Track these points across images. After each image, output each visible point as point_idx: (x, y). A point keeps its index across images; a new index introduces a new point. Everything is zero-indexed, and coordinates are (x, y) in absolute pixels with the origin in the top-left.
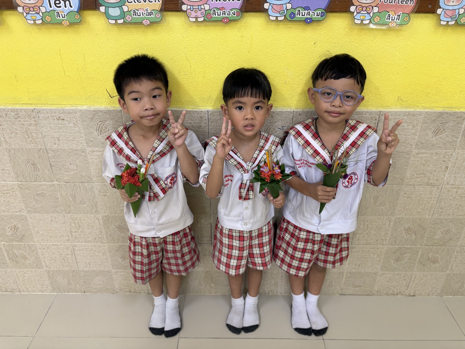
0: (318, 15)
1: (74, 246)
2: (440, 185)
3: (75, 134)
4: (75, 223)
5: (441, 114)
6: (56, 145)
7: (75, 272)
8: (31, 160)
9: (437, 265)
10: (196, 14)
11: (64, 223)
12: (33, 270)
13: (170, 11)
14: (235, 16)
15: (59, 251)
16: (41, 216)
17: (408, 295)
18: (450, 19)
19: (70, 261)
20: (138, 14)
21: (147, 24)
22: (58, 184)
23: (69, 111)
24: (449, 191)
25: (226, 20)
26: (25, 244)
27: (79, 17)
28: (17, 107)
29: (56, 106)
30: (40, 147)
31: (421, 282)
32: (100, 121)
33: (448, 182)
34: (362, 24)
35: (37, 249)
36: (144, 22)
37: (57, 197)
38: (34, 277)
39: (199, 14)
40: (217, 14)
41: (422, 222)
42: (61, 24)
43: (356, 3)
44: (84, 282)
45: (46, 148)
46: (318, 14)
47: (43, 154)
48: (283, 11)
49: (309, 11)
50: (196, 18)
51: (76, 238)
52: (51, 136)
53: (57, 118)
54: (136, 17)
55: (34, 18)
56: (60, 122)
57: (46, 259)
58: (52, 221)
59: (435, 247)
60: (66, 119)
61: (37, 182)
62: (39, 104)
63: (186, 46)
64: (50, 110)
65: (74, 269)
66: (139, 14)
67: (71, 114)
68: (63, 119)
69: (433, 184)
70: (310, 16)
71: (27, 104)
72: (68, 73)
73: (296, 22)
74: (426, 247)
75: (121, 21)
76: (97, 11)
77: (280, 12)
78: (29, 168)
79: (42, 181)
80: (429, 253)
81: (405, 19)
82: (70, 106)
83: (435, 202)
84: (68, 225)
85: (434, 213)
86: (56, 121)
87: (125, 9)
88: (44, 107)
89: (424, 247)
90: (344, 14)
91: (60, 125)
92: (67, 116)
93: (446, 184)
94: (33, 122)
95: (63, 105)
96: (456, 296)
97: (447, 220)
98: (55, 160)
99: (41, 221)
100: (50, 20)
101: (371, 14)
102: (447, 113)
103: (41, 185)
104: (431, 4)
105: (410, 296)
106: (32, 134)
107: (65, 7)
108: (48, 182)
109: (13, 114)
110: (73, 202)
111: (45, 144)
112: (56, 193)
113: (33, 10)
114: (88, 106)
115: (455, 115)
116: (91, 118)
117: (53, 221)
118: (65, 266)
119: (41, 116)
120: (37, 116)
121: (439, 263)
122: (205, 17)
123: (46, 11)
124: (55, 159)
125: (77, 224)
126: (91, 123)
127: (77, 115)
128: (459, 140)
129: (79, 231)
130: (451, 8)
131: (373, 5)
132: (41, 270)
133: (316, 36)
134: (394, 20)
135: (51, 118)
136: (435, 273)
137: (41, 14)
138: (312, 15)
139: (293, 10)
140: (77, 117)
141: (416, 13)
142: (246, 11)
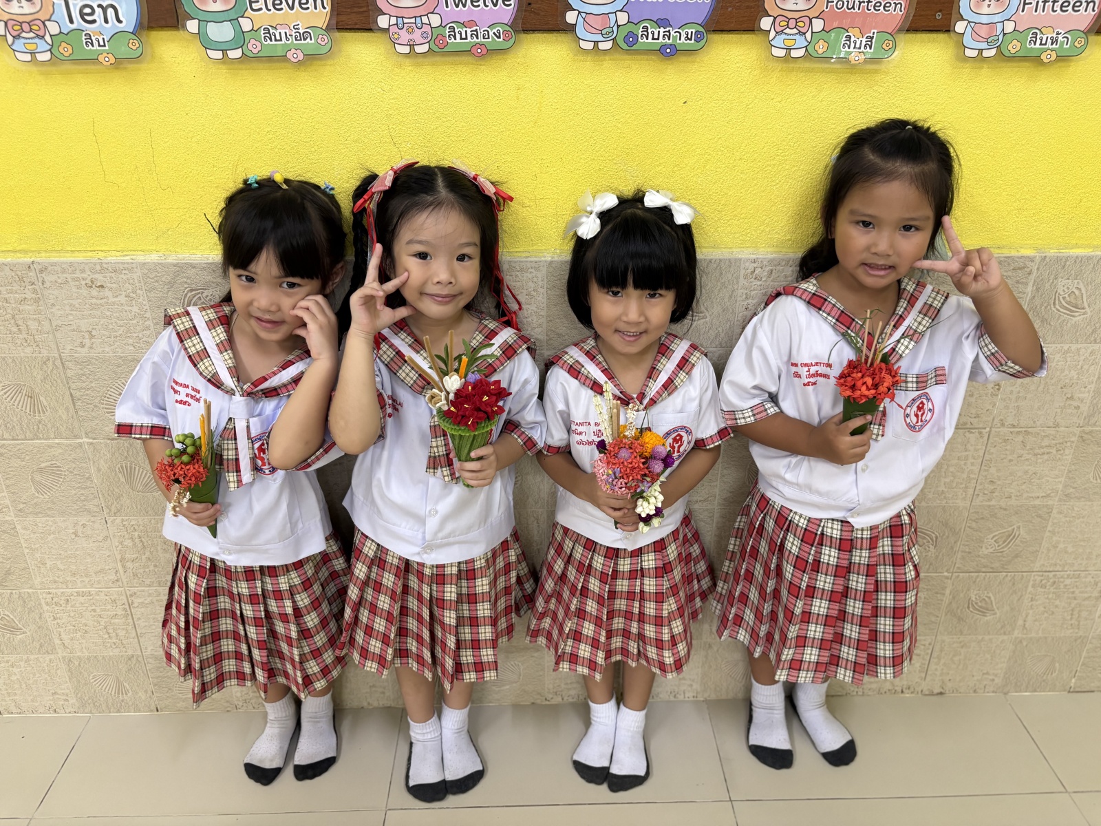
0: (688, 39)
1: (131, 596)
2: (985, 428)
3: (131, 322)
4: (132, 538)
6: (86, 349)
7: (134, 660)
8: (25, 385)
9: (989, 618)
10: (411, 37)
11: (105, 539)
12: (32, 657)
13: (350, 29)
14: (501, 40)
15: (94, 608)
16: (51, 523)
17: (927, 693)
18: (984, 45)
19: (122, 633)
20: (275, 36)
21: (296, 60)
22: (91, 444)
23: (117, 265)
24: (1005, 441)
25: (479, 51)
26: (11, 593)
27: (137, 45)
29: (84, 254)
30: (45, 353)
31: (956, 659)
32: (192, 290)
33: (1002, 420)
34: (787, 58)
35: (40, 604)
36: (289, 55)
37: (87, 475)
38: (34, 675)
39: (417, 36)
40: (458, 36)
41: (950, 515)
42: (95, 61)
43: (773, 11)
44: (155, 685)
45: (60, 355)
46: (689, 37)
47: (55, 372)
48: (610, 30)
49: (667, 29)
50: (412, 46)
51: (135, 575)
52: (72, 328)
53: (86, 284)
54: (271, 43)
55: (32, 47)
56: (94, 292)
57: (62, 630)
58: (76, 534)
59: (984, 574)
60: (108, 285)
61: (40, 439)
62: (46, 251)
63: (391, 112)
64: (71, 264)
65: (130, 652)
66: (278, 38)
67: (121, 273)
68: (102, 286)
69: (968, 426)
70: (671, 41)
71: (15, 252)
72: (112, 177)
73: (641, 54)
74: (961, 574)
75: (236, 54)
76: (181, 32)
77: (604, 32)
78: (20, 407)
79: (52, 436)
80: (968, 590)
81: (884, 46)
82: (118, 254)
83: (976, 469)
84: (117, 544)
85: (976, 493)
86: (84, 292)
87: (246, 25)
88: (55, 258)
89: (958, 576)
90: (747, 36)
91: (94, 301)
92: (111, 278)
93: (999, 425)
94: (29, 295)
95: (100, 253)
96: (1040, 691)
97: (1005, 509)
98: (84, 384)
99: (50, 535)
100: (70, 51)
101: (808, 35)
103: (50, 447)
104: (940, 11)
105: (932, 694)
106: (28, 323)
107: (106, 21)
108: (67, 439)
110: (127, 487)
111: (58, 347)
112: (85, 465)
113: (28, 29)
114: (161, 254)
115: (1009, 264)
116: (170, 282)
117: (79, 533)
118: (109, 645)
119: (49, 279)
120: (40, 280)
121: (995, 614)
122: (432, 42)
123: (61, 32)
124: (84, 382)
125: (137, 540)
126: (170, 293)
127: (135, 276)
129: (143, 557)
130: (985, 20)
131: (811, 14)
132: (52, 657)
133: (688, 86)
134: (860, 48)
135: (72, 283)
136: (987, 638)
137: (48, 38)
138: (675, 38)
139: (631, 27)
140: (136, 281)
141: (908, 31)
142: (526, 31)
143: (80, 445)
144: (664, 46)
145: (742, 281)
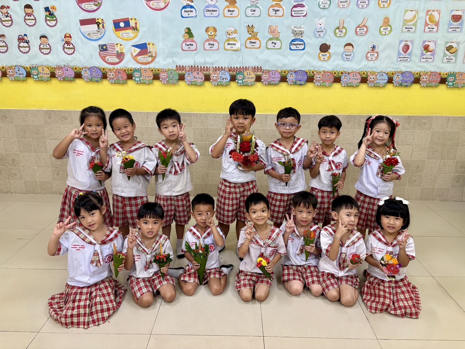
5: (348, 116)
6: (211, 127)
13: (258, 81)
14: (278, 83)
18: (345, 84)
20: (247, 82)
21: (250, 85)
25: (275, 84)
27: (228, 83)
28: (201, 112)
29: (215, 112)
30: (205, 128)
34: (318, 86)
40: (272, 82)
42: (223, 85)
43: (315, 80)
50: (266, 83)
73: (297, 85)
75: (242, 84)
76: (235, 82)
77: (292, 82)
81: (331, 84)
87: (244, 81)
88: (210, 113)
90: (312, 83)
91: (214, 119)
92: (218, 116)
94: (205, 118)
100: (220, 84)
101: (320, 83)
102: (350, 115)
106: (204, 123)
107: (226, 80)
109: (199, 115)
118: (203, 182)
120: (207, 116)
130: (345, 81)
133: (304, 89)
134: (328, 84)
135: (212, 117)
139: (296, 81)
141: (334, 82)
142: (281, 82)
143: (207, 143)
144: (300, 84)
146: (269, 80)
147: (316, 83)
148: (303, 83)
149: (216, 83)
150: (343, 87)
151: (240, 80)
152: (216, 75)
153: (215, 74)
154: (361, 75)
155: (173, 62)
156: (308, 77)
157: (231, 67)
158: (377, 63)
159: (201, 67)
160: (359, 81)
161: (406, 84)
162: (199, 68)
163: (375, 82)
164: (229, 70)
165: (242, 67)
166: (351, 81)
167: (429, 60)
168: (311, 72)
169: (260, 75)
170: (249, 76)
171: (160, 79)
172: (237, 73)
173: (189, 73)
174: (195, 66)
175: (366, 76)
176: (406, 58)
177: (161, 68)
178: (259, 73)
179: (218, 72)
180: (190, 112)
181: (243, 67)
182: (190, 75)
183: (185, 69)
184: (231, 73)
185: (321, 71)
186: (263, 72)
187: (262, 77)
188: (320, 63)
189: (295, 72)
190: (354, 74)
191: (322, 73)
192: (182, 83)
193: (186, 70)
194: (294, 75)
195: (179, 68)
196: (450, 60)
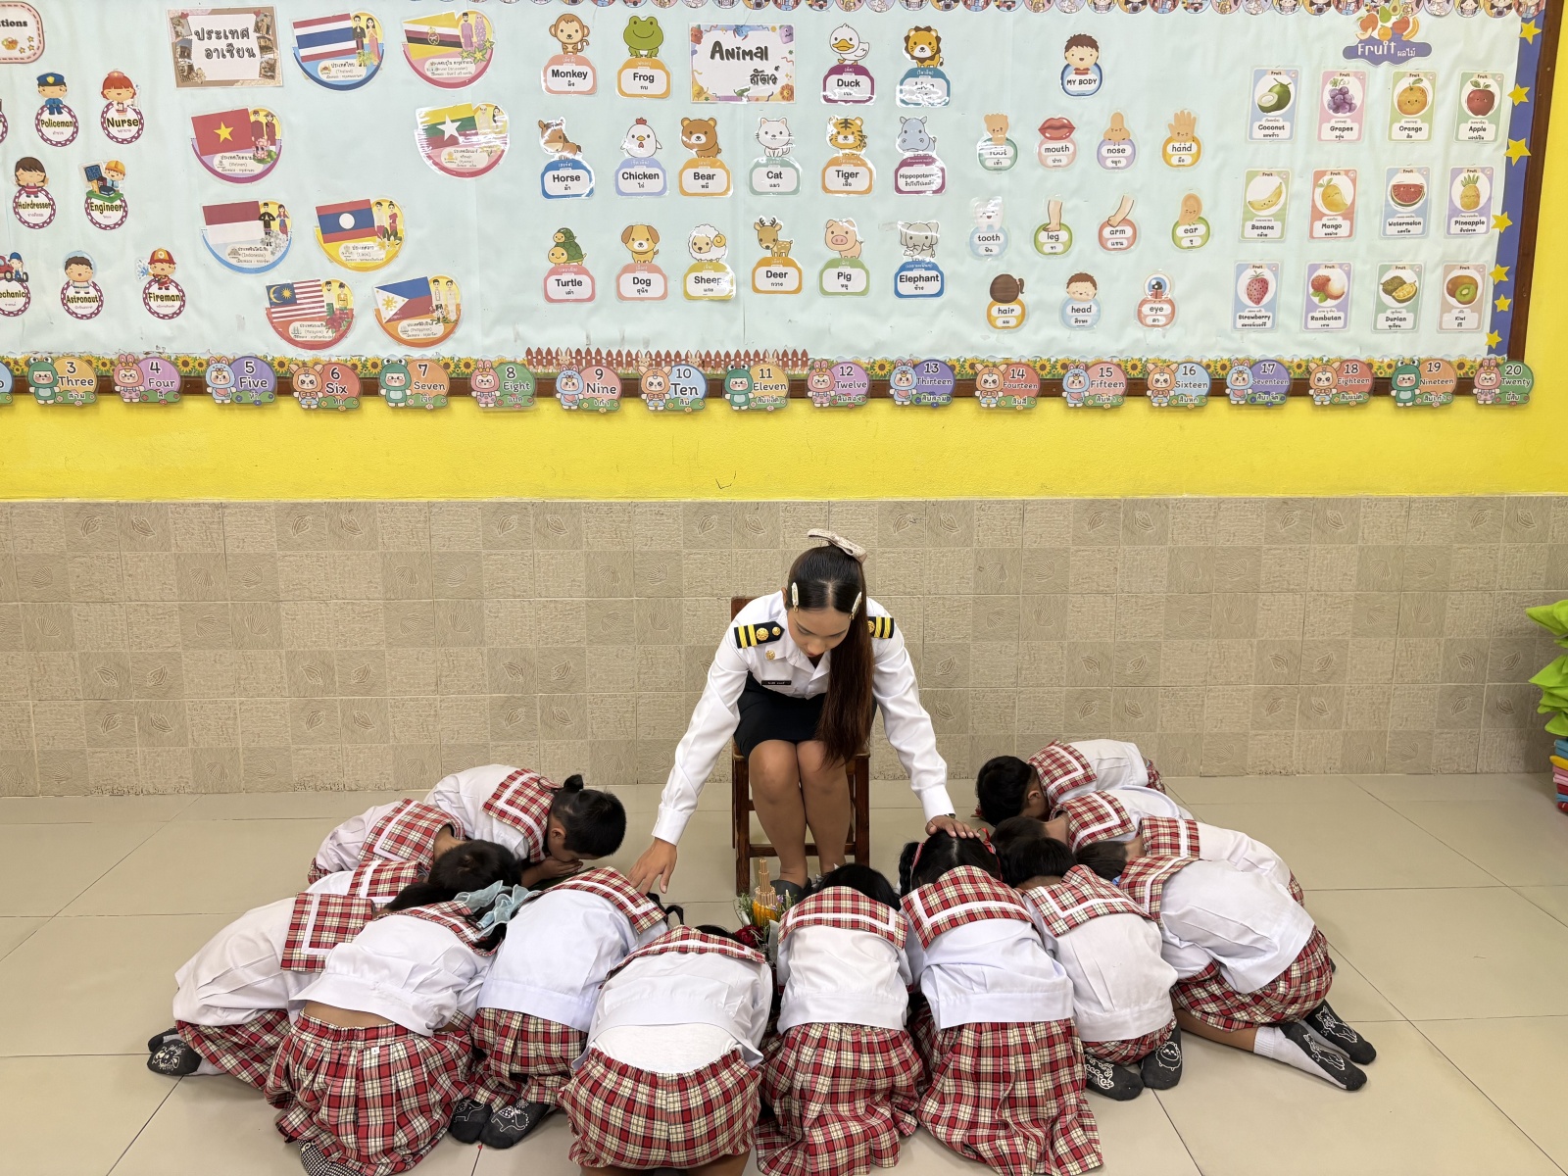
0: (944, 400)
3: (672, 532)
5: (1093, 502)
7: (631, 744)
8: (611, 566)
10: (821, 400)
11: (633, 659)
13: (796, 397)
14: (860, 401)
15: (616, 706)
16: (605, 649)
18: (1077, 402)
20: (763, 401)
21: (769, 411)
22: (638, 600)
23: (671, 504)
25: (850, 407)
26: (571, 696)
27: (701, 405)
28: (612, 500)
29: (657, 498)
30: (626, 549)
34: (989, 408)
35: (586, 703)
36: (768, 408)
37: (631, 619)
39: (824, 400)
40: (842, 400)
41: (1104, 648)
42: (686, 411)
43: (981, 389)
45: (634, 551)
47: (629, 559)
48: (909, 397)
49: (935, 396)
50: (822, 403)
51: (643, 684)
52: (643, 536)
53: (655, 513)
54: (758, 404)
55: (655, 405)
56: (658, 517)
57: (594, 722)
58: (617, 655)
60: (666, 514)
61: (612, 597)
64: (649, 503)
65: (630, 739)
67: (673, 508)
68: (662, 514)
70: (936, 401)
71: (624, 497)
72: (677, 462)
73: (923, 407)
75: (745, 408)
76: (722, 399)
77: (906, 398)
78: (606, 579)
79: (618, 596)
80: (1124, 699)
81: (1031, 402)
82: (673, 498)
83: (1113, 618)
84: (638, 662)
85: (1116, 634)
86: (653, 517)
87: (751, 396)
88: (643, 500)
89: (1116, 689)
90: (970, 399)
91: (657, 521)
92: (668, 510)
93: (1120, 591)
94: (626, 519)
97: (1135, 644)
99: (603, 656)
100: (673, 406)
101: (997, 398)
102: (1099, 501)
104: (1055, 390)
107: (691, 394)
108: (625, 597)
109: (606, 508)
111: (634, 546)
112: (632, 613)
113: (656, 397)
114: (693, 498)
115: (1109, 503)
116: (696, 512)
117: (619, 656)
118: (619, 732)
119: (638, 510)
120: (633, 511)
121: (1143, 717)
122: (831, 402)
123: (670, 398)
124: (642, 565)
126: (694, 517)
127: (679, 509)
128: (1121, 533)
130: (1075, 391)
131: (997, 390)
133: (945, 421)
134: (1020, 404)
135: (648, 513)
137: (664, 400)
138: (938, 400)
139: (918, 396)
140: (679, 511)
141: (1042, 396)
142: (872, 397)
143: (632, 601)
144: (933, 403)
145: (976, 512)
146: (833, 393)
147: (984, 400)
148: (940, 399)
149: (661, 404)
150: (1072, 412)
151: (739, 393)
152: (660, 379)
153: (655, 375)
154: (1125, 372)
155: (517, 337)
156: (956, 380)
157: (708, 354)
158: (1174, 335)
159: (609, 354)
160: (1121, 389)
161: (1267, 398)
162: (604, 356)
163: (1172, 393)
164: (703, 364)
165: (742, 353)
166: (1093, 390)
167: (1332, 323)
168: (967, 366)
169: (802, 377)
170: (766, 381)
171: (474, 394)
172: (728, 373)
173: (569, 373)
174: (588, 352)
175: (1140, 376)
176: (1260, 317)
177: (475, 357)
178: (800, 372)
179: (667, 369)
180: (573, 498)
181: (747, 354)
182: (575, 381)
183: (558, 360)
184: (709, 370)
185: (997, 361)
186: (812, 368)
187: (809, 384)
188: (994, 338)
189: (915, 366)
190: (1105, 370)
191: (1003, 367)
192: (545, 406)
193: (559, 364)
194: (912, 375)
195: (536, 357)
196: (1397, 323)
